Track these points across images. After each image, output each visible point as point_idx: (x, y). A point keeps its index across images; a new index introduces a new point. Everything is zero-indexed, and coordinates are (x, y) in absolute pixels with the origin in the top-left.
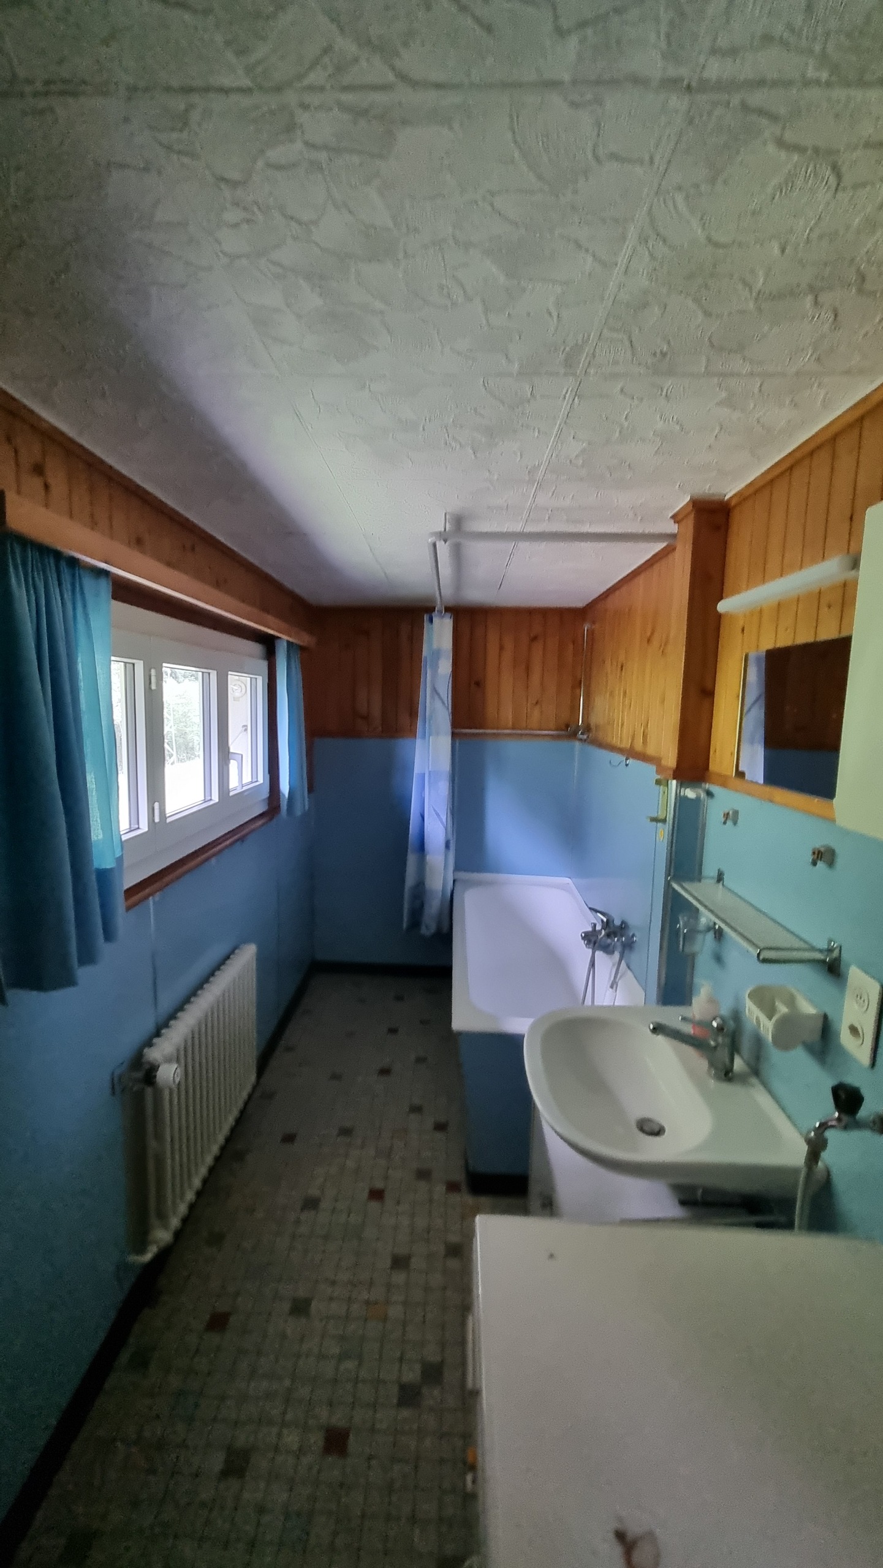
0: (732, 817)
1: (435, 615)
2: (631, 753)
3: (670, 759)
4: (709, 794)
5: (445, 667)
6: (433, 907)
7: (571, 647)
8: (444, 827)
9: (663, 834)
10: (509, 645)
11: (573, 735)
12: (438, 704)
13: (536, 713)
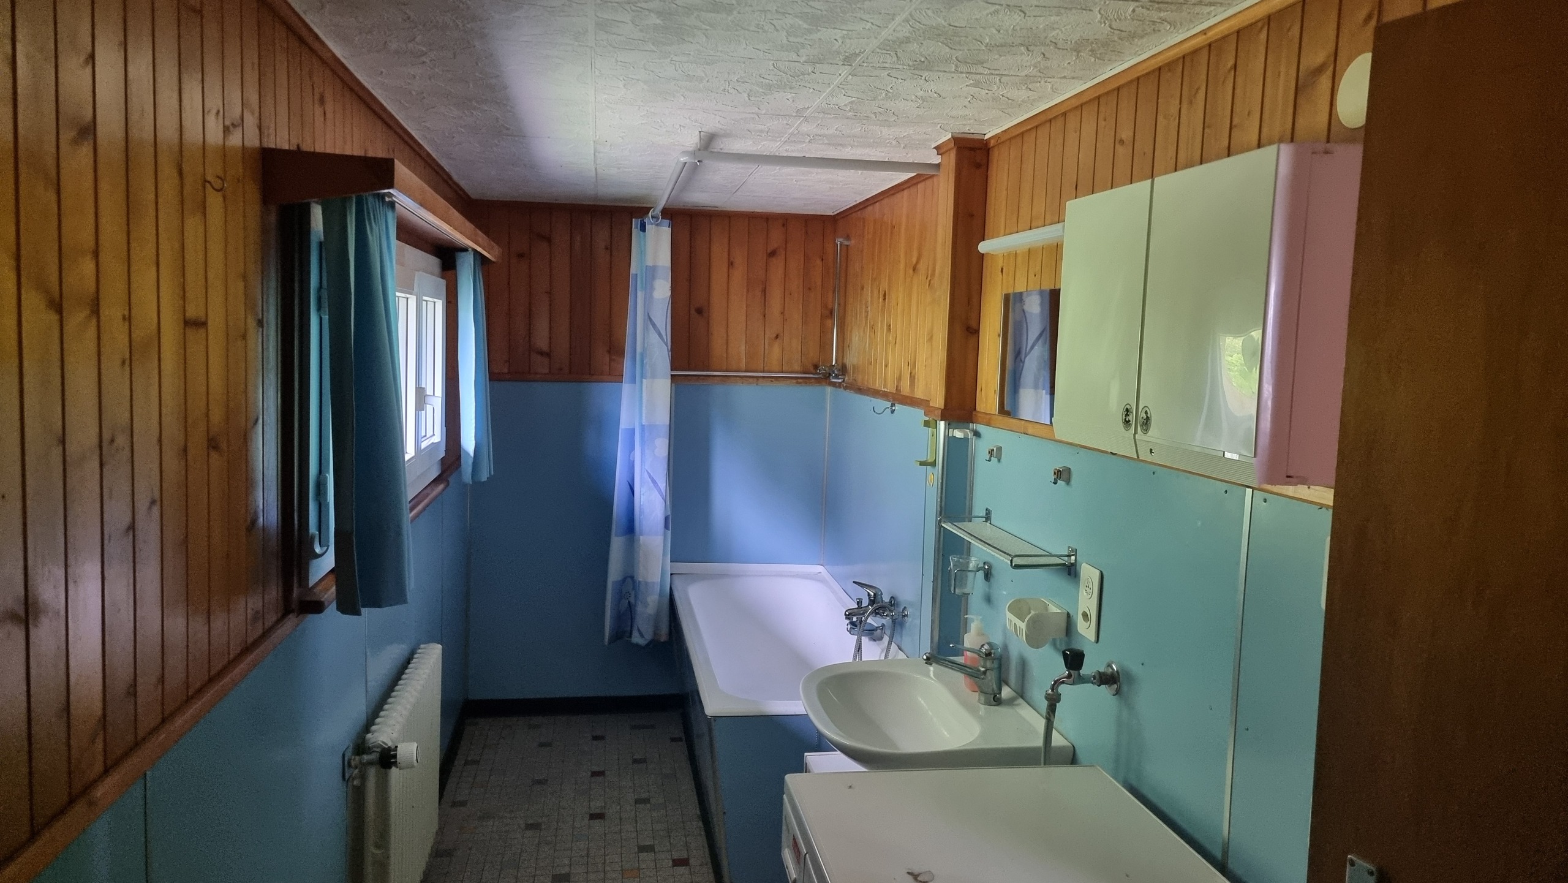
0: (995, 453)
1: (648, 220)
2: (897, 398)
3: (938, 400)
4: (977, 434)
5: (662, 290)
6: (650, 605)
7: (819, 262)
8: (662, 496)
9: (934, 476)
10: (739, 259)
11: (825, 379)
12: (654, 337)
13: (776, 350)
